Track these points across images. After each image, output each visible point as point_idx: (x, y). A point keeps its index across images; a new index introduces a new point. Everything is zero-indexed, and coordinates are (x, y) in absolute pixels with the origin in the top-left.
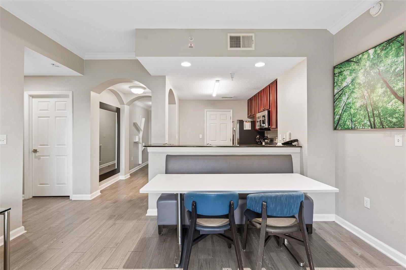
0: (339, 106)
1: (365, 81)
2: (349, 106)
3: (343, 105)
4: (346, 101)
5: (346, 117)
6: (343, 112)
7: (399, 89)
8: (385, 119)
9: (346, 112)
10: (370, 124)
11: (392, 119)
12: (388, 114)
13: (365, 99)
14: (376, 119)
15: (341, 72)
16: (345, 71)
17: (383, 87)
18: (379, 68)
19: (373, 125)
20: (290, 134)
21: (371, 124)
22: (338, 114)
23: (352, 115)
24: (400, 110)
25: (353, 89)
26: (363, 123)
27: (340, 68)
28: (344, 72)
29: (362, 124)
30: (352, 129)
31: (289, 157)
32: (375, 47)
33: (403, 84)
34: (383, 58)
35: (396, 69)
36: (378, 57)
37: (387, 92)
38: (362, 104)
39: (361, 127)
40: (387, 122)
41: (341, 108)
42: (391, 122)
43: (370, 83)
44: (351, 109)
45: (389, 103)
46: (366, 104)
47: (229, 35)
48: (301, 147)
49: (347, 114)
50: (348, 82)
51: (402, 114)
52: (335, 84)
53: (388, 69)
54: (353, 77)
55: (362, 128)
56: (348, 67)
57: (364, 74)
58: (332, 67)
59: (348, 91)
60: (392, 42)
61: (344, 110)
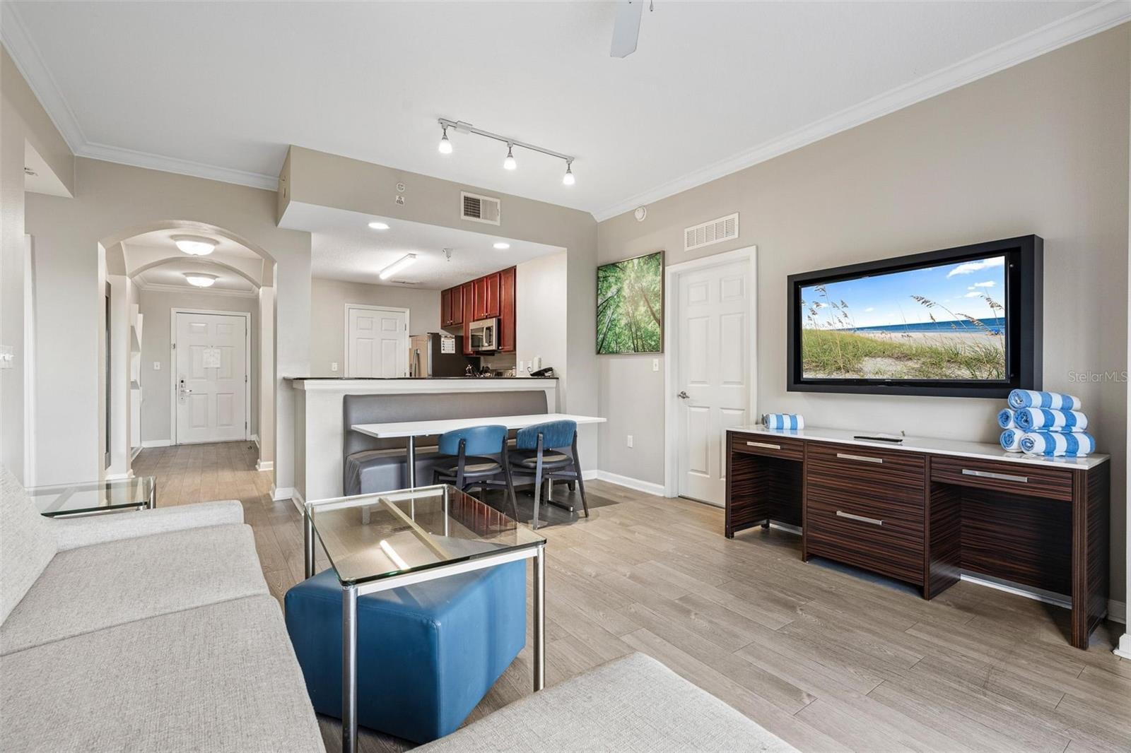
0: (603, 323)
1: (630, 294)
2: (614, 323)
3: (608, 322)
4: (611, 317)
5: (611, 337)
6: (607, 330)
8: (646, 342)
9: (611, 330)
11: (651, 341)
12: (648, 336)
13: (630, 317)
14: (639, 341)
15: (606, 277)
16: (611, 277)
17: (645, 306)
18: (642, 283)
19: (636, 348)
20: (540, 361)
21: (634, 346)
22: (602, 333)
23: (616, 335)
24: (656, 332)
25: (619, 302)
26: (627, 345)
27: (605, 271)
28: (609, 278)
30: (616, 352)
31: (542, 394)
32: (639, 258)
34: (645, 273)
35: (655, 288)
36: (641, 270)
37: (648, 312)
38: (626, 322)
40: (647, 345)
41: (606, 325)
42: (651, 345)
43: (634, 298)
44: (617, 327)
45: (649, 324)
46: (630, 323)
47: (463, 194)
48: (558, 378)
49: (611, 333)
50: (613, 291)
51: (658, 337)
52: (599, 292)
53: (649, 287)
54: (619, 287)
55: (626, 351)
56: (613, 273)
57: (629, 286)
58: (595, 268)
59: (612, 304)
60: (652, 257)
61: (608, 327)
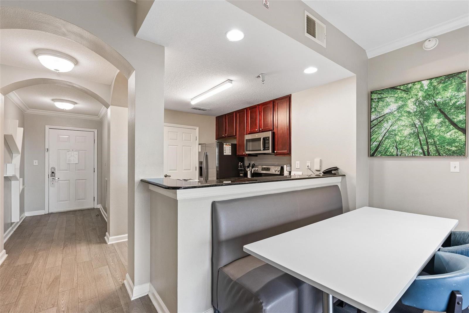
0: (378, 133)
1: (417, 110)
2: (393, 134)
3: (385, 132)
4: (390, 128)
5: (389, 144)
6: (384, 139)
7: (460, 121)
8: (442, 147)
9: (389, 139)
10: (422, 151)
11: (451, 147)
12: (446, 143)
13: (417, 128)
14: (431, 147)
15: (382, 98)
16: (388, 97)
17: (440, 118)
18: (435, 99)
19: (426, 153)
20: (320, 161)
21: (424, 151)
22: (376, 141)
23: (397, 142)
24: (460, 140)
25: (400, 116)
26: (413, 150)
27: (381, 94)
28: (387, 99)
29: (411, 151)
30: (397, 155)
32: (431, 79)
33: (464, 117)
34: (441, 91)
35: (456, 102)
36: (434, 89)
37: (445, 122)
38: (412, 132)
39: (409, 155)
40: (444, 150)
41: (382, 134)
42: (449, 150)
43: (423, 112)
44: (397, 136)
45: (447, 132)
46: (417, 133)
49: (390, 141)
50: (391, 108)
51: (462, 143)
52: (373, 110)
53: (446, 102)
54: (400, 105)
55: (411, 155)
56: (393, 94)
57: (416, 104)
58: (370, 93)
59: (391, 118)
60: (452, 77)
61: (385, 136)
